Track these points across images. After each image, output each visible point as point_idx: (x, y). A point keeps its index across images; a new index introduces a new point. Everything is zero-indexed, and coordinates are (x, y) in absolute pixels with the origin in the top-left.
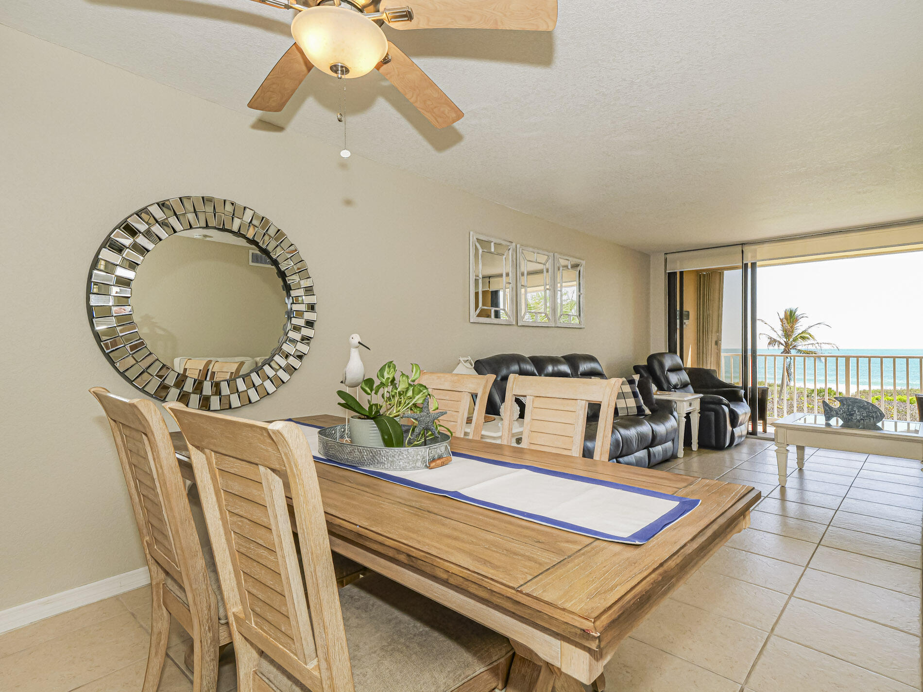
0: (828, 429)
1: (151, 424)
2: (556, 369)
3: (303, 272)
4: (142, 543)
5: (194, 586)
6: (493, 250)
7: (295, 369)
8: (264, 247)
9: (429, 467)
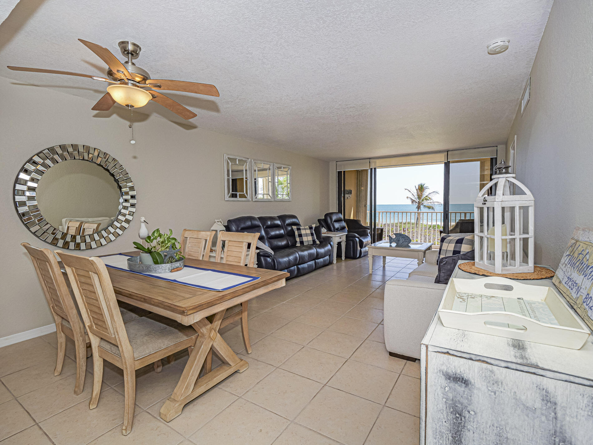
0: (391, 248)
1: (49, 258)
2: (272, 223)
3: (129, 180)
4: (50, 307)
5: (73, 320)
6: (237, 163)
7: (126, 228)
8: (106, 168)
9: (171, 272)
